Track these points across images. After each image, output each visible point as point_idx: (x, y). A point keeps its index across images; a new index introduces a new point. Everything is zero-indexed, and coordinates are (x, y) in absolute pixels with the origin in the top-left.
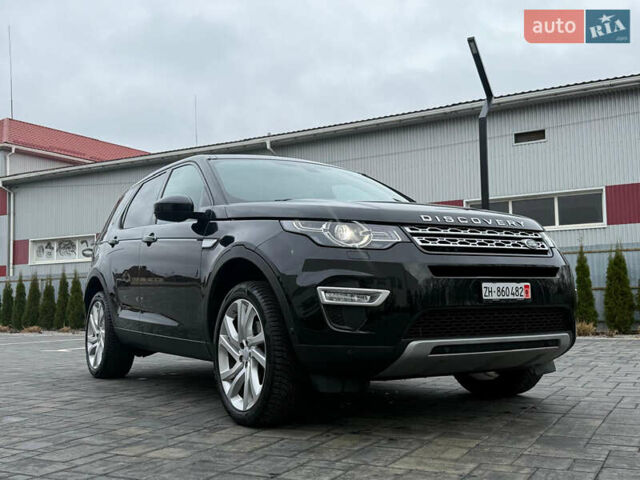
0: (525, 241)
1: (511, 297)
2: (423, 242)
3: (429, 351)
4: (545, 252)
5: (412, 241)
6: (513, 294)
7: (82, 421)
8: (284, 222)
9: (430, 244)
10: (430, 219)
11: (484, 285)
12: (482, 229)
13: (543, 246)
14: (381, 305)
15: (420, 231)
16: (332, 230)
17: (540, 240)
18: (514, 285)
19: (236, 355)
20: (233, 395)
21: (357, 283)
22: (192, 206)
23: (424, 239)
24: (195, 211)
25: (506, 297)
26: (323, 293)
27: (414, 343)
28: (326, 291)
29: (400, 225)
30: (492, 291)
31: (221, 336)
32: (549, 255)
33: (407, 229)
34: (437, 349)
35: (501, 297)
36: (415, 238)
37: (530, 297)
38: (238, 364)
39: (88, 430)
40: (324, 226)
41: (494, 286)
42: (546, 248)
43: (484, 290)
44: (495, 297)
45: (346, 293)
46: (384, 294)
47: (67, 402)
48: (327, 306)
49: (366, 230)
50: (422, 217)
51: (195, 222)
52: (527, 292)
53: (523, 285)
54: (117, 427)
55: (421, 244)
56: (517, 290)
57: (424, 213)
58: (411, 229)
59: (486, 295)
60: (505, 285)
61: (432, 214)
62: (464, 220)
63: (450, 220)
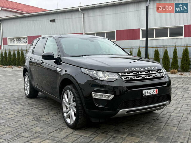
0: (157, 74)
1: (152, 94)
2: (125, 78)
3: (126, 112)
5: (122, 79)
6: (152, 93)
7: (23, 123)
8: (82, 69)
9: (127, 79)
10: (128, 70)
11: (143, 91)
12: (144, 71)
13: (162, 75)
14: (111, 99)
15: (124, 74)
16: (97, 74)
17: (162, 72)
18: (153, 90)
20: (67, 118)
21: (104, 92)
22: (54, 56)
23: (125, 77)
24: (55, 58)
25: (150, 94)
26: (94, 95)
27: (121, 110)
28: (94, 94)
29: (117, 72)
31: (63, 99)
32: (164, 78)
33: (120, 74)
34: (128, 111)
35: (149, 94)
36: (122, 77)
37: (157, 93)
38: (68, 109)
39: (24, 128)
40: (94, 72)
41: (146, 91)
42: (164, 75)
43: (143, 93)
44: (146, 94)
45: (100, 95)
46: (112, 96)
48: (95, 99)
49: (107, 74)
50: (125, 69)
51: (55, 61)
52: (156, 92)
53: (155, 90)
54: (33, 127)
55: (124, 79)
57: (126, 68)
58: (122, 74)
59: (144, 94)
60: (150, 90)
61: (128, 68)
62: (138, 69)
63: (134, 70)
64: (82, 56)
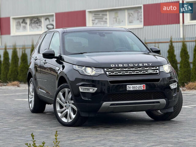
1: (138, 89)
3: (109, 105)
4: (157, 74)
5: (106, 74)
8: (74, 66)
9: (112, 74)
10: (114, 66)
11: (127, 86)
12: (133, 68)
13: (156, 72)
14: (95, 92)
15: (110, 70)
16: (85, 69)
17: (157, 69)
18: (139, 85)
19: (64, 105)
23: (110, 72)
25: (136, 89)
26: (80, 88)
27: (105, 103)
29: (103, 68)
30: (130, 87)
31: (57, 98)
33: (106, 70)
34: (111, 105)
35: (134, 89)
36: (107, 72)
37: (145, 89)
40: (83, 68)
41: (131, 86)
42: (158, 72)
43: (127, 87)
44: (131, 89)
47: (18, 120)
48: (82, 92)
49: (94, 70)
50: (111, 65)
51: (56, 59)
52: (144, 87)
53: (142, 85)
55: (108, 74)
56: (141, 87)
57: (113, 64)
58: (107, 69)
59: (128, 89)
60: (136, 85)
61: (115, 64)
62: (126, 65)
63: (121, 65)
64: (82, 54)
